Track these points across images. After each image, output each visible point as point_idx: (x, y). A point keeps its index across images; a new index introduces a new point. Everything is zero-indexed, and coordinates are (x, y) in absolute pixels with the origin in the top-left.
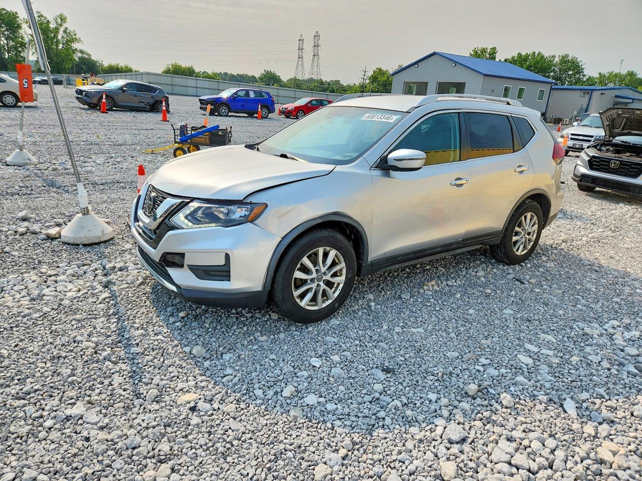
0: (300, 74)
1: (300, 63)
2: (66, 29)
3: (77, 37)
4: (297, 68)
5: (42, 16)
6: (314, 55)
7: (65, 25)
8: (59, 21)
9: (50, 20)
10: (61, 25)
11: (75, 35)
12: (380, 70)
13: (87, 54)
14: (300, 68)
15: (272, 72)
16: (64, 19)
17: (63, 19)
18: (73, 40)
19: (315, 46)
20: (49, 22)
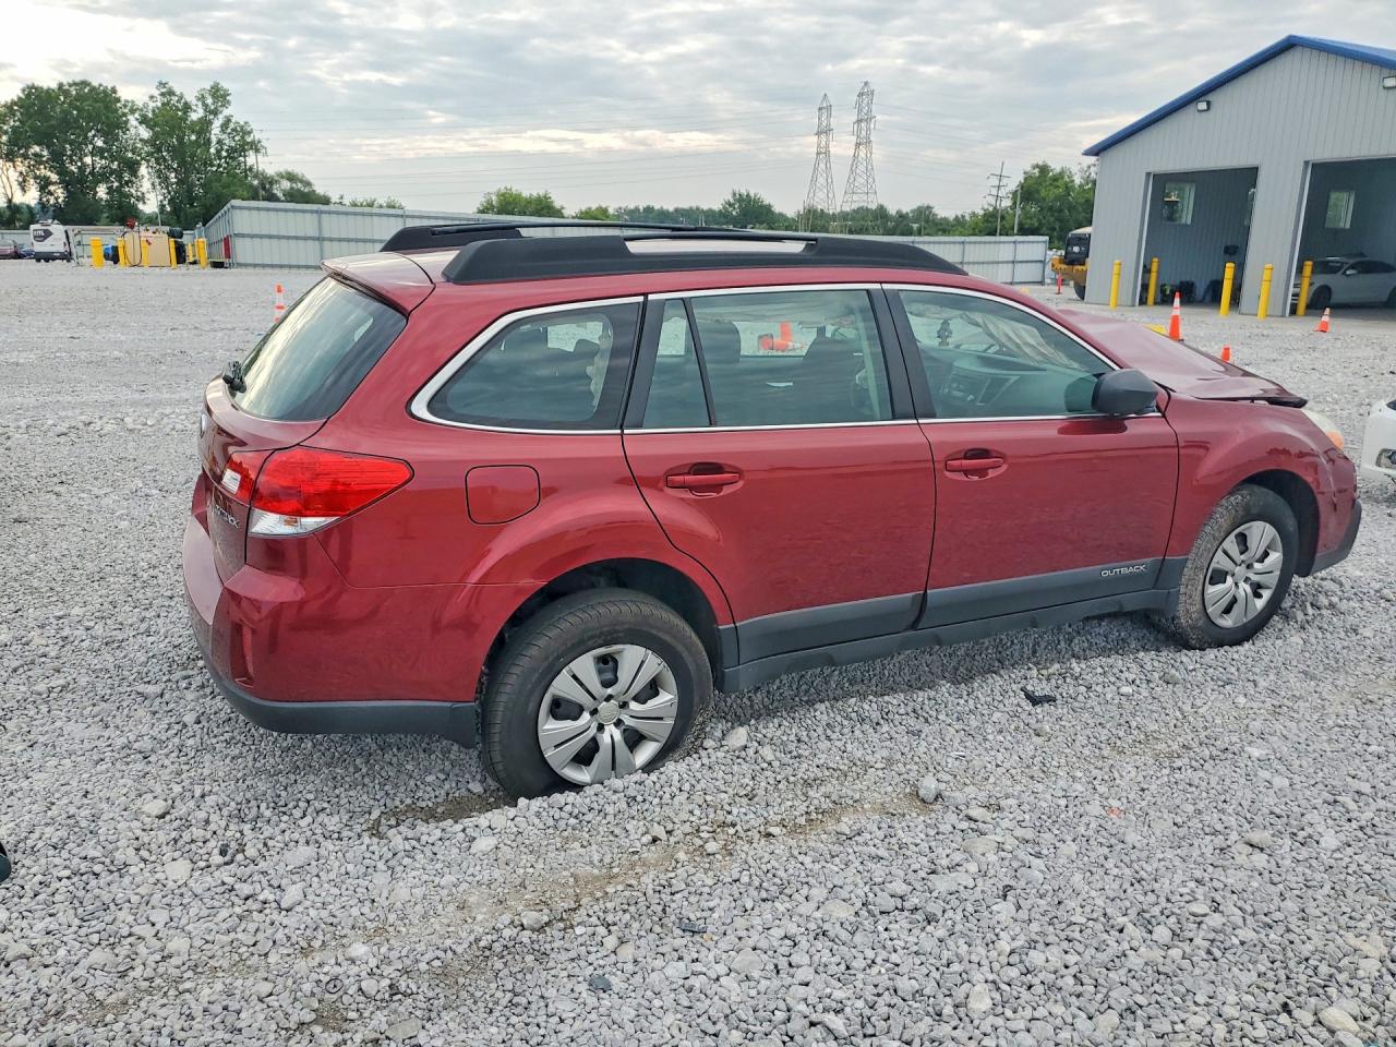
0: (821, 195)
1: (822, 166)
2: (228, 120)
3: (256, 135)
4: (814, 180)
5: (171, 93)
6: (858, 145)
7: (226, 112)
8: (209, 101)
9: (188, 100)
10: (215, 113)
11: (249, 133)
12: (1044, 169)
13: (301, 181)
14: (821, 180)
15: (752, 195)
16: (222, 96)
17: (219, 95)
18: (244, 147)
19: (859, 121)
20: (187, 107)
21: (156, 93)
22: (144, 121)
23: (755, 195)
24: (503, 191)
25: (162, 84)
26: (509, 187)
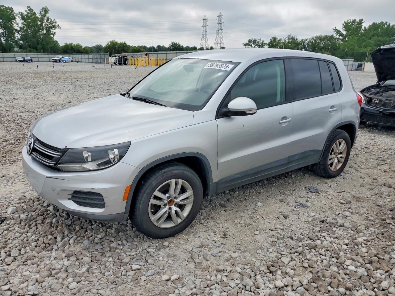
2: (48, 19)
5: (31, 9)
6: (218, 30)
7: (47, 15)
8: (43, 13)
10: (45, 16)
11: (55, 22)
17: (46, 10)
18: (54, 27)
19: (219, 23)
20: (35, 14)
21: (27, 10)
22: (23, 18)
23: (178, 43)
24: (112, 41)
25: (28, 7)
26: (114, 40)
